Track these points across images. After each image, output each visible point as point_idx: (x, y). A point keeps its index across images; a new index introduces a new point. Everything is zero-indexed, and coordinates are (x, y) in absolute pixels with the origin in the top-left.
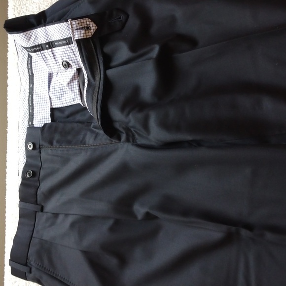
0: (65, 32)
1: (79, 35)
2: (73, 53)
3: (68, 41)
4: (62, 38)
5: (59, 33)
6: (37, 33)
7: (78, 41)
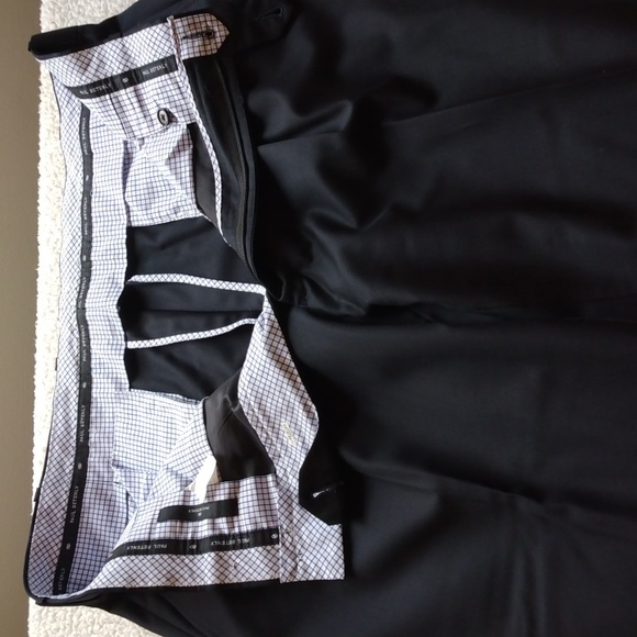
0: (162, 46)
1: (191, 51)
2: (178, 91)
3: (167, 65)
4: (156, 59)
5: (150, 49)
6: (103, 52)
7: (189, 63)
